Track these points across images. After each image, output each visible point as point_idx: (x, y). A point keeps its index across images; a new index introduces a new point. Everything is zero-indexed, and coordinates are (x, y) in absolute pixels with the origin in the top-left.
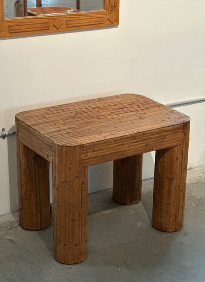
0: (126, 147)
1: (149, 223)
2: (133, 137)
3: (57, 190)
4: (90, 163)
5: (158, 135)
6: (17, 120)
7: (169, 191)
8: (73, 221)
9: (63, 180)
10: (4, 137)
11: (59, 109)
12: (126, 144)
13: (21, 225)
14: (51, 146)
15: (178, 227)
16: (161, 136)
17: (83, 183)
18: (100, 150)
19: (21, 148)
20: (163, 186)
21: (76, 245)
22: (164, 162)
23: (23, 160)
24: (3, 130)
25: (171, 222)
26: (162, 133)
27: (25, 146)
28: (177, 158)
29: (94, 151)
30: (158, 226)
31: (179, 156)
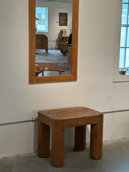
0: (79, 122)
1: (88, 156)
2: (82, 118)
3: (54, 137)
4: (66, 127)
5: (91, 119)
6: (39, 113)
7: (96, 142)
8: (59, 149)
9: (56, 133)
10: (33, 121)
11: (54, 110)
12: (79, 121)
13: (39, 156)
14: (52, 120)
15: (100, 157)
16: (92, 119)
17: (63, 134)
18: (69, 122)
19: (40, 124)
20: (93, 140)
21: (60, 159)
22: (94, 130)
23: (40, 128)
24: (33, 118)
25: (97, 155)
26: (92, 118)
27: (41, 122)
28: (99, 129)
29: (67, 122)
30: (92, 157)
31: (99, 128)
